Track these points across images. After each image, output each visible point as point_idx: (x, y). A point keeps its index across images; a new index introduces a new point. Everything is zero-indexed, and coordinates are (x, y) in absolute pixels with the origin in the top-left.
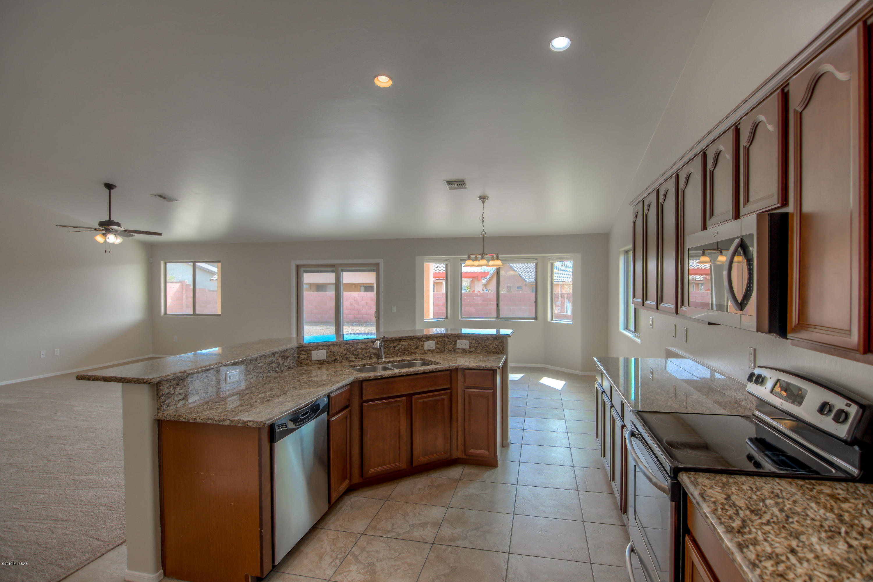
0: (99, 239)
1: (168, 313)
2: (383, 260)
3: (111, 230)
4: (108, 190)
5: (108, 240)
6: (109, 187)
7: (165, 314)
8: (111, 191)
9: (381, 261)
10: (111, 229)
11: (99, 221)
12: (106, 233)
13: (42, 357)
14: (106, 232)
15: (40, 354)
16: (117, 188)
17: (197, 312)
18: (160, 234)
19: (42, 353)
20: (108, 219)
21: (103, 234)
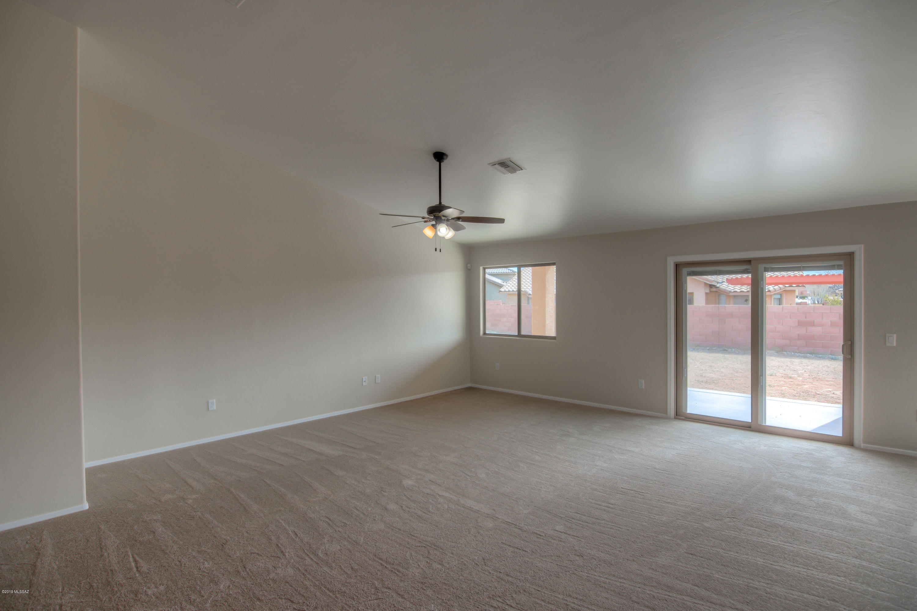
0: (428, 232)
1: (487, 332)
2: (862, 246)
3: (443, 218)
4: (438, 163)
5: (439, 233)
6: (439, 156)
7: (485, 333)
8: (442, 163)
9: (859, 250)
10: (444, 216)
11: (428, 207)
12: (436, 224)
13: (364, 384)
14: (436, 222)
15: (363, 381)
16: (448, 158)
17: (523, 333)
18: (501, 221)
19: (364, 380)
20: (438, 203)
21: (433, 225)
